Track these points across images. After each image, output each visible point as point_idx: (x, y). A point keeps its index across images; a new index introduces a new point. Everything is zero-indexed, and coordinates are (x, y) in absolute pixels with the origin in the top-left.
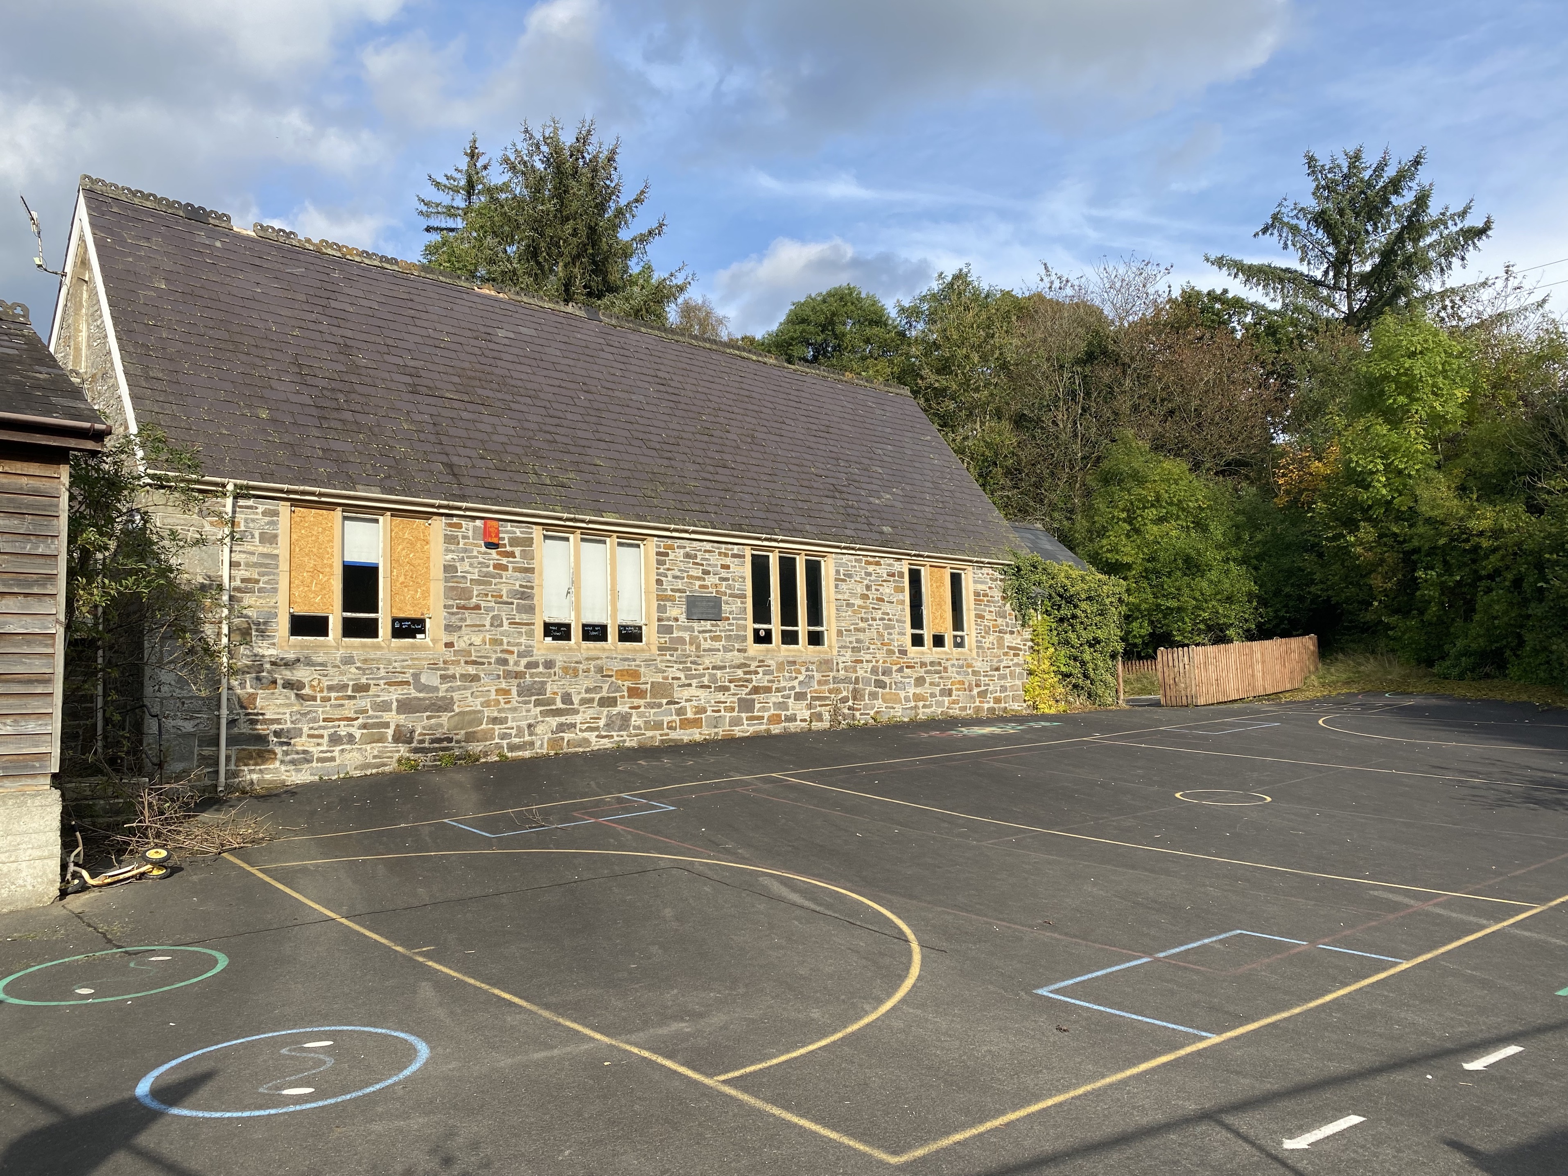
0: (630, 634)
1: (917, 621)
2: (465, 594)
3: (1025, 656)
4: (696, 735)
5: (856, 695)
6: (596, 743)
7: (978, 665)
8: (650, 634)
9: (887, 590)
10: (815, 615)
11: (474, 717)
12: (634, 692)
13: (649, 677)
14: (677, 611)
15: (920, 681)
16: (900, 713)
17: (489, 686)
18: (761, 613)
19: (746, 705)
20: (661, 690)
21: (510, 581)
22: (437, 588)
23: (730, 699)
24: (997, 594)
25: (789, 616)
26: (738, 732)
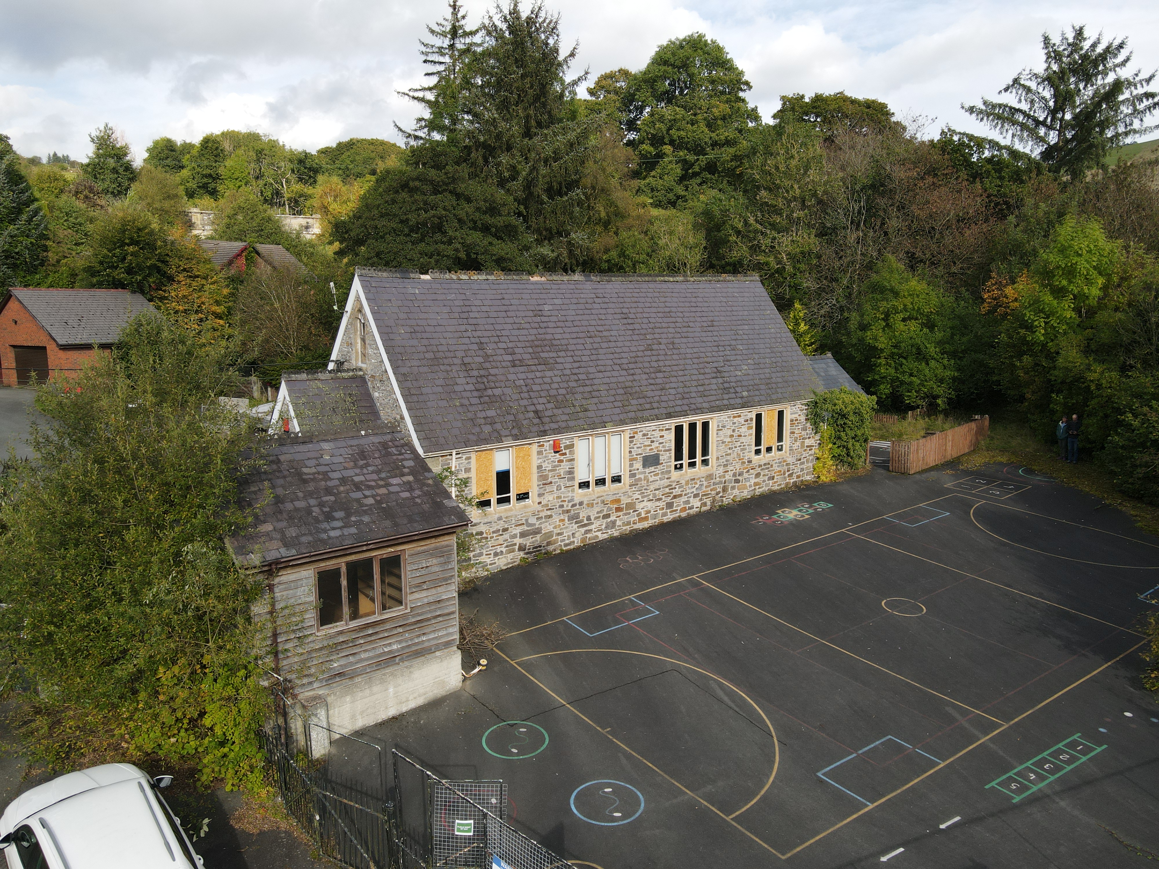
0: (617, 479)
1: (758, 442)
2: (545, 477)
3: (815, 450)
4: (645, 525)
5: (725, 490)
6: (601, 536)
7: (790, 460)
8: (626, 480)
9: (744, 430)
10: (705, 451)
11: (550, 534)
12: (618, 509)
13: (625, 500)
14: (638, 465)
15: (758, 475)
16: (746, 494)
17: (556, 519)
18: (679, 456)
19: (670, 505)
20: (631, 506)
21: (565, 466)
22: (535, 476)
23: (661, 504)
24: (803, 418)
25: (692, 454)
26: (666, 519)
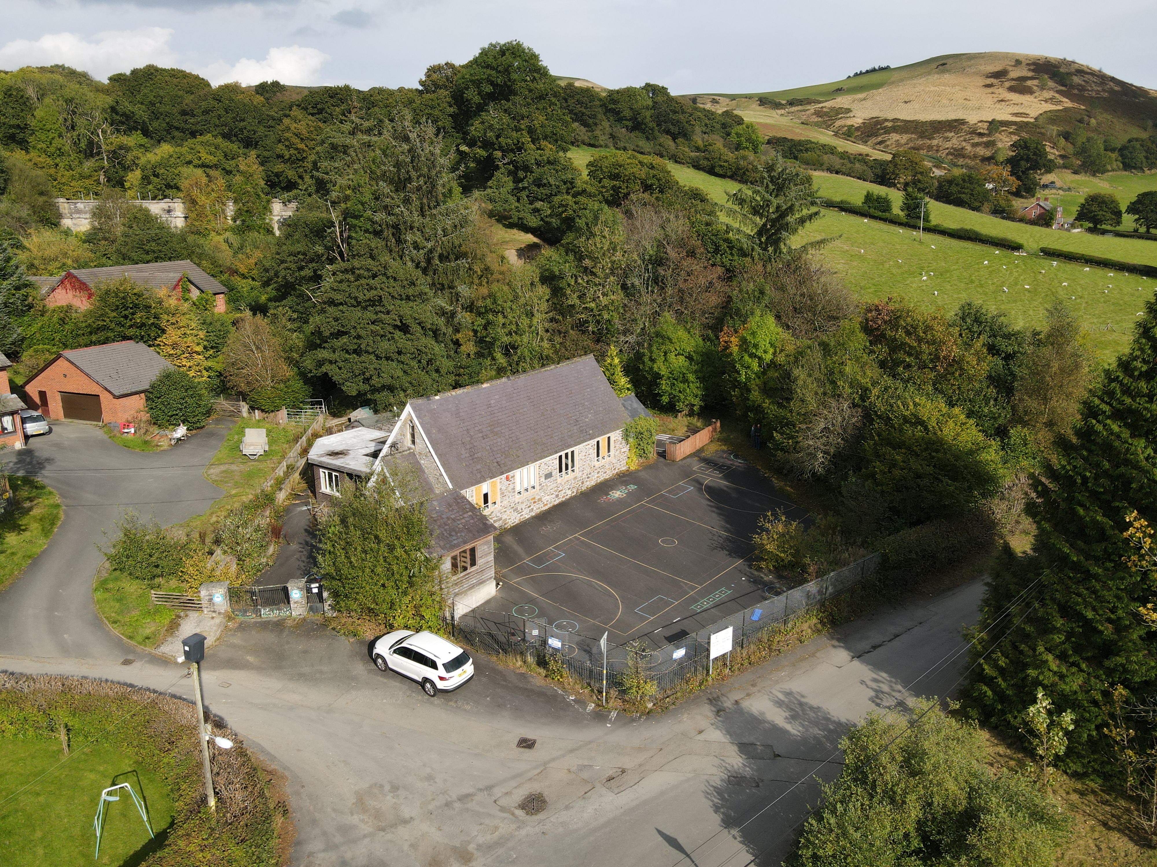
0: (534, 487)
1: (598, 455)
2: (503, 493)
3: (627, 453)
4: (547, 507)
5: (583, 483)
6: (527, 517)
7: (614, 462)
8: (537, 487)
9: (591, 451)
10: (573, 466)
11: (506, 520)
12: (534, 502)
13: (537, 497)
14: (543, 479)
15: (598, 473)
16: (593, 483)
17: (508, 512)
18: (561, 470)
19: (557, 496)
20: (540, 500)
21: (511, 486)
22: (499, 494)
23: (554, 496)
24: (620, 438)
25: (567, 469)
26: (556, 503)
